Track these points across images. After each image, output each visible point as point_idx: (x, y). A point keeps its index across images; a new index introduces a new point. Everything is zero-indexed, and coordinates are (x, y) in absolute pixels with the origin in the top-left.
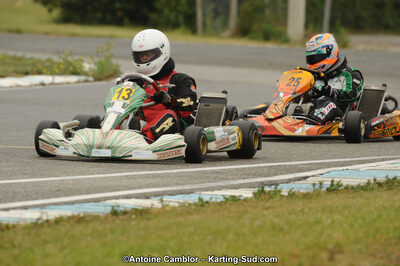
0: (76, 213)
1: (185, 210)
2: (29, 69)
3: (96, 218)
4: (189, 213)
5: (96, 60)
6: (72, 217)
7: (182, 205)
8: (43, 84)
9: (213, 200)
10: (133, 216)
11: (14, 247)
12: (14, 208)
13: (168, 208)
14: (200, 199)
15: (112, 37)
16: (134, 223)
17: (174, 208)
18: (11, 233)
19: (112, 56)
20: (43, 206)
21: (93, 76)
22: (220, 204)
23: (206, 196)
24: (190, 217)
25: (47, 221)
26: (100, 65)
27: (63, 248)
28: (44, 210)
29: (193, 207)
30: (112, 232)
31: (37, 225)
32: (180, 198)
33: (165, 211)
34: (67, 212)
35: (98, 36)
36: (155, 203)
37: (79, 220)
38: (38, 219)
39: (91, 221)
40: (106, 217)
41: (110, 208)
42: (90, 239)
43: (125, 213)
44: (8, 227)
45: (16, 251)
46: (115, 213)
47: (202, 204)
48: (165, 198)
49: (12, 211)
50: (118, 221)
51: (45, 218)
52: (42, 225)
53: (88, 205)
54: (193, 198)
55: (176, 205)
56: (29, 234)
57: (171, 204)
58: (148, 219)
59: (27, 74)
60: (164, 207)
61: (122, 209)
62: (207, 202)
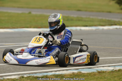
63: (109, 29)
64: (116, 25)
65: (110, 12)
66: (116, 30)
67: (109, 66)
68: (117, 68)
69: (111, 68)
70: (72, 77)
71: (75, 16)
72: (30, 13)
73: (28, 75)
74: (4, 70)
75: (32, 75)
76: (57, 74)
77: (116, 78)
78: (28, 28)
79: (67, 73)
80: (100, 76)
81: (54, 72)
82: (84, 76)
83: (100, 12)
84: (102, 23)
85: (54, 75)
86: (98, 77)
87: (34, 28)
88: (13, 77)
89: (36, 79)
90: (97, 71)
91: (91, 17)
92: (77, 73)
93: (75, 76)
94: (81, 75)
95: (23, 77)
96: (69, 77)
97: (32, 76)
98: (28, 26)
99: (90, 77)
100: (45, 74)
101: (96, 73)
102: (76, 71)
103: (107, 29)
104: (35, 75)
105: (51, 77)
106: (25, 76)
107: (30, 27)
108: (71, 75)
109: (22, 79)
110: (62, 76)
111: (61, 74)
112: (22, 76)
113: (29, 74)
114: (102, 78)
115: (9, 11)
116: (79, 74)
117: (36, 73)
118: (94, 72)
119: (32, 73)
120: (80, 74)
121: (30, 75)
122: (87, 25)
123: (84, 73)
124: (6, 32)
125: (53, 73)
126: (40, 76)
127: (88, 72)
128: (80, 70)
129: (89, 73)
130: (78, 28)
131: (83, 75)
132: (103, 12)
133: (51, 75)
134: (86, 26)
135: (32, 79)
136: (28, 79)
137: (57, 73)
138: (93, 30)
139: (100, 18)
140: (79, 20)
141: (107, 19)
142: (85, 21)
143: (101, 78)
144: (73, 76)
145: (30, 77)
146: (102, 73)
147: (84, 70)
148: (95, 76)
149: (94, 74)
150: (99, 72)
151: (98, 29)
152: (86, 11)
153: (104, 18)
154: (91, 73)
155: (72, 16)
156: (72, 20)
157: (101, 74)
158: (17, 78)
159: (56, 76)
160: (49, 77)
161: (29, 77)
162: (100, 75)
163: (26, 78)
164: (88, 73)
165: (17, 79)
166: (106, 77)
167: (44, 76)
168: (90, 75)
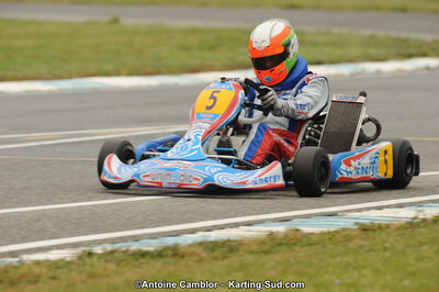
2: (413, 51)
8: (428, 68)
11: (386, 249)
12: (388, 207)
18: (383, 235)
20: (420, 204)
25: (424, 220)
28: (421, 208)
31: (412, 225)
38: (414, 218)
44: (380, 227)
45: (387, 254)
49: (386, 210)
51: (421, 216)
52: (418, 225)
56: (403, 234)
59: (410, 56)
63: (400, 71)
64: (424, 55)
65: (403, 10)
66: (426, 72)
67: (401, 206)
68: (430, 212)
69: (407, 214)
70: (265, 248)
72: (115, 21)
73: (109, 247)
74: (21, 229)
75: (123, 246)
76: (212, 239)
77: (425, 248)
78: (107, 74)
79: (248, 234)
80: (366, 243)
81: (200, 234)
82: (311, 245)
83: (366, 9)
84: (373, 52)
85: (200, 244)
86: (362, 247)
87: (131, 74)
88: (54, 255)
89: (136, 259)
90: (357, 224)
91: (336, 30)
92: (286, 236)
93: (280, 244)
94: (300, 240)
95: (90, 254)
96: (254, 248)
97: (124, 249)
98: (110, 67)
99: (330, 246)
100: (171, 241)
101: (353, 230)
102: (280, 229)
103: (393, 72)
104: (134, 246)
105: (192, 249)
106: (98, 250)
107: (117, 73)
108: (262, 242)
109: (88, 260)
110: (230, 247)
111: (229, 241)
112: (87, 249)
113: (113, 241)
114: (376, 248)
115: (41, 17)
116: (291, 235)
117: (136, 239)
118: (344, 230)
119: (123, 239)
121: (116, 246)
122: (322, 58)
123: (312, 234)
124: (29, 92)
125: (199, 236)
126: (152, 249)
127: (325, 229)
128: (296, 221)
129: (329, 233)
131: (305, 241)
132: (378, 8)
133: (191, 245)
135: (122, 261)
136: (106, 261)
137: (214, 236)
138: (342, 76)
139: (367, 32)
141: (394, 34)
143: (371, 250)
144: (272, 244)
145: (116, 255)
146: (374, 231)
147: (311, 221)
148: (351, 245)
149: (345, 236)
150: (365, 229)
151: (362, 73)
153: (382, 34)
154: (337, 232)
157: (371, 234)
158: (68, 259)
159: (211, 246)
160: (183, 250)
161: (113, 252)
162: (367, 238)
163: (100, 256)
164: (323, 233)
165: (70, 263)
166: (387, 245)
167: (167, 248)
168: (330, 239)
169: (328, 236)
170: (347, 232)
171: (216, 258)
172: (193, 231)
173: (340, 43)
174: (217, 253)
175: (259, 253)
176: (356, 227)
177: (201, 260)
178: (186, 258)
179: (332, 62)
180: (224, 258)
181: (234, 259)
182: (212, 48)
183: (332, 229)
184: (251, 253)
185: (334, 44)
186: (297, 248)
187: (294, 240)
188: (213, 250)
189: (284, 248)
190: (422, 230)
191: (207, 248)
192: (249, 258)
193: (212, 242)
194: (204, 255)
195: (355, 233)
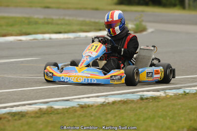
0: (122, 99)
1: (177, 97)
2: (102, 28)
3: (132, 101)
4: (179, 99)
5: (135, 23)
6: (120, 101)
7: (175, 95)
9: (191, 92)
10: (151, 100)
11: (92, 116)
12: (92, 97)
13: (168, 96)
14: (185, 92)
15: (143, 11)
16: (151, 104)
17: (171, 96)
18: (90, 109)
19: (143, 21)
20: (106, 96)
21: (133, 31)
22: (194, 94)
23: (187, 90)
24: (179, 101)
25: (108, 103)
26: (137, 25)
27: (116, 116)
28: (107, 98)
29: (181, 96)
30: (140, 108)
31: (103, 105)
32: (174, 91)
33: (166, 98)
34: (118, 98)
35: (136, 11)
36: (162, 94)
37: (124, 102)
38: (104, 102)
39: (130, 103)
40: (138, 101)
41: (139, 96)
42: (129, 111)
43: (147, 99)
44: (89, 106)
45: (93, 118)
46: (142, 99)
47: (185, 94)
48: (167, 91)
49: (91, 98)
50: (143, 103)
51: (107, 101)
52: (106, 105)
53: (129, 95)
54: (181, 91)
55: (172, 94)
56: (99, 109)
57: (170, 94)
58: (158, 102)
59: (100, 30)
60: (166, 96)
61: (145, 97)
62: (188, 93)
65: (97, 9)
67: (98, 97)
68: (111, 99)
69: (101, 100)
70: (37, 115)
71: (42, 17)
76: (14, 111)
77: (109, 116)
80: (83, 113)
82: (58, 114)
83: (80, 9)
84: (84, 28)
85: (9, 113)
86: (81, 115)
90: (78, 104)
91: (67, 18)
92: (47, 110)
93: (44, 114)
94: (53, 112)
96: (33, 115)
99: (66, 115)
101: (76, 107)
102: (44, 106)
108: (36, 113)
110: (22, 115)
111: (21, 112)
114: (87, 115)
116: (49, 110)
118: (73, 107)
120: (51, 111)
123: (58, 109)
127: (64, 107)
128: (51, 103)
129: (66, 108)
130: (47, 36)
131: (56, 112)
132: (86, 9)
133: (4, 114)
134: (60, 33)
137: (15, 110)
138: (70, 38)
139: (81, 19)
140: (48, 23)
141: (93, 20)
142: (58, 24)
143: (85, 116)
144: (41, 113)
147: (58, 103)
148: (76, 114)
150: (82, 107)
151: (79, 37)
152: (58, 8)
153: (87, 20)
154: (69, 108)
155: (36, 16)
156: (36, 23)
157: (85, 109)
159: (13, 114)
162: (83, 111)
164: (63, 109)
166: (92, 114)
168: (67, 111)
169: (66, 110)
170: (74, 108)
171: (16, 120)
172: (5, 108)
173: (69, 24)
174: (16, 117)
175: (35, 117)
176: (78, 106)
177: (9, 121)
178: (2, 120)
179: (65, 32)
180: (20, 119)
181: (24, 120)
182: (12, 26)
183: (68, 107)
184: (32, 117)
185: (66, 24)
186: (52, 115)
187: (50, 112)
188: (14, 116)
189: (46, 115)
190: (108, 107)
191: (11, 115)
192: (31, 120)
193: (13, 113)
194: (10, 118)
195: (78, 109)
